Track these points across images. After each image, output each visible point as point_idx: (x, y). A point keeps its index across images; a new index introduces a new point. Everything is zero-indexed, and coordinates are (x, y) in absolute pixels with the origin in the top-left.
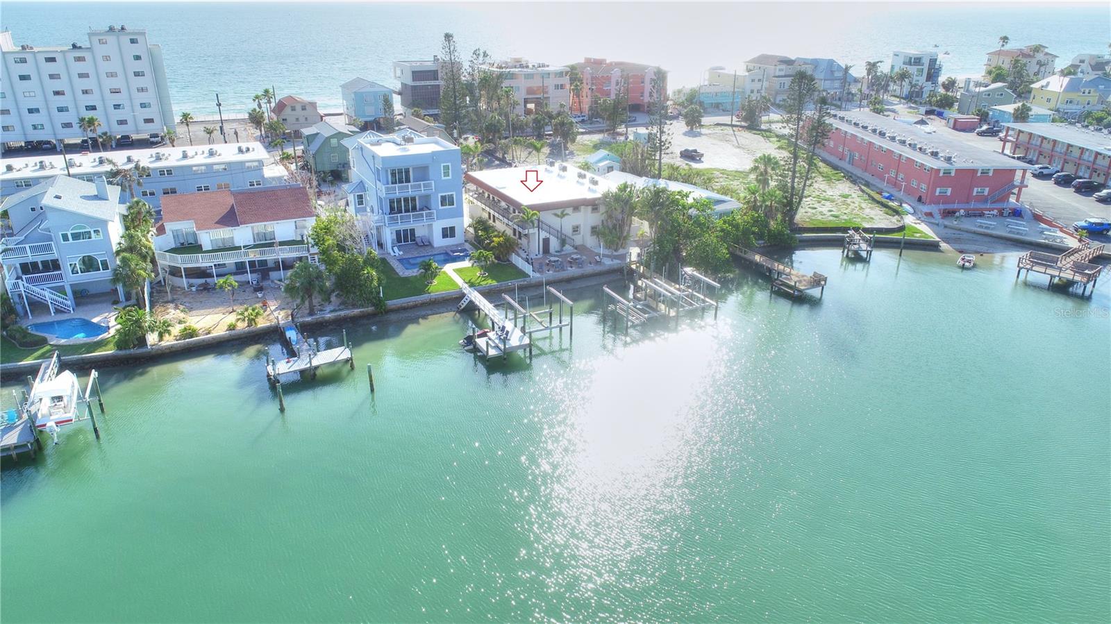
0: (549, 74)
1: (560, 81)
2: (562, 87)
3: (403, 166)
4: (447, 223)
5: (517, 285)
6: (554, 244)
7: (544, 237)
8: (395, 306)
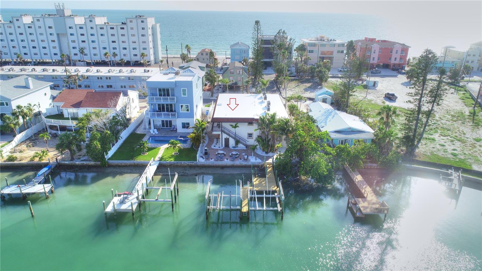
0: (335, 45)
1: (341, 49)
2: (342, 52)
3: (165, 87)
4: (186, 120)
5: (188, 165)
6: (232, 142)
7: (225, 138)
8: (114, 164)
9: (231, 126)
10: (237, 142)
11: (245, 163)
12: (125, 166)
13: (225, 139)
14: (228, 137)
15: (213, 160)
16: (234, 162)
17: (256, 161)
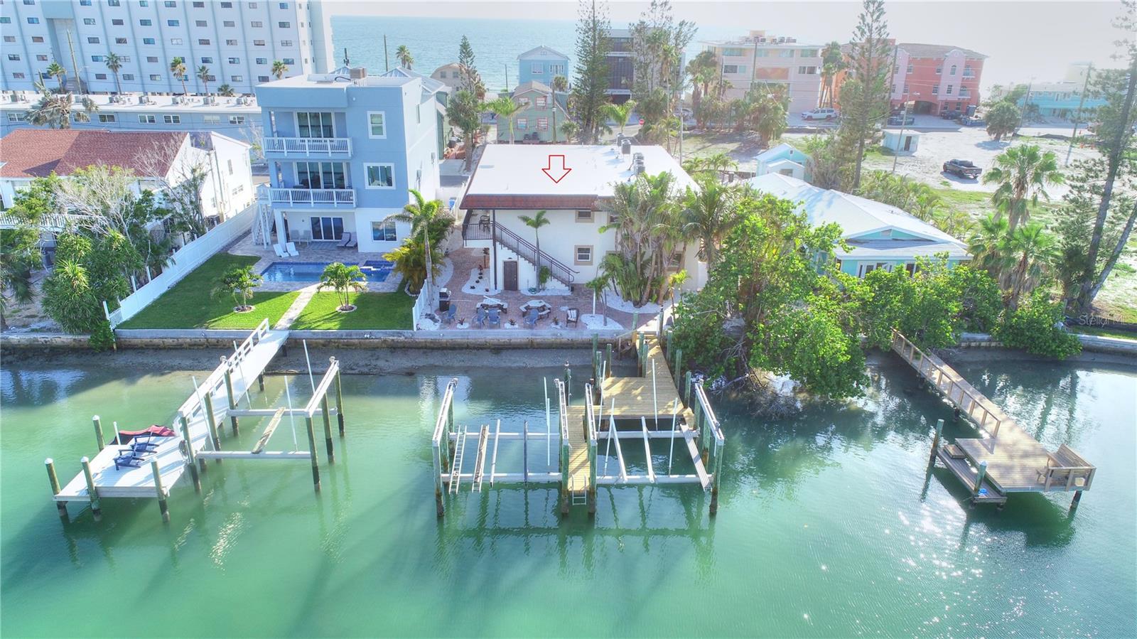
0: (792, 51)
1: (809, 62)
2: (812, 71)
4: (381, 216)
5: (385, 341)
6: (527, 276)
7: (506, 260)
8: (139, 341)
9: (525, 219)
10: (544, 274)
11: (567, 334)
12: (178, 348)
13: (505, 263)
14: (514, 257)
15: (466, 325)
16: (534, 331)
17: (606, 328)
